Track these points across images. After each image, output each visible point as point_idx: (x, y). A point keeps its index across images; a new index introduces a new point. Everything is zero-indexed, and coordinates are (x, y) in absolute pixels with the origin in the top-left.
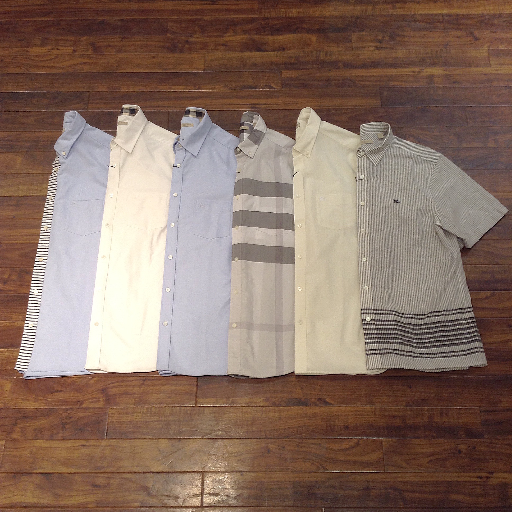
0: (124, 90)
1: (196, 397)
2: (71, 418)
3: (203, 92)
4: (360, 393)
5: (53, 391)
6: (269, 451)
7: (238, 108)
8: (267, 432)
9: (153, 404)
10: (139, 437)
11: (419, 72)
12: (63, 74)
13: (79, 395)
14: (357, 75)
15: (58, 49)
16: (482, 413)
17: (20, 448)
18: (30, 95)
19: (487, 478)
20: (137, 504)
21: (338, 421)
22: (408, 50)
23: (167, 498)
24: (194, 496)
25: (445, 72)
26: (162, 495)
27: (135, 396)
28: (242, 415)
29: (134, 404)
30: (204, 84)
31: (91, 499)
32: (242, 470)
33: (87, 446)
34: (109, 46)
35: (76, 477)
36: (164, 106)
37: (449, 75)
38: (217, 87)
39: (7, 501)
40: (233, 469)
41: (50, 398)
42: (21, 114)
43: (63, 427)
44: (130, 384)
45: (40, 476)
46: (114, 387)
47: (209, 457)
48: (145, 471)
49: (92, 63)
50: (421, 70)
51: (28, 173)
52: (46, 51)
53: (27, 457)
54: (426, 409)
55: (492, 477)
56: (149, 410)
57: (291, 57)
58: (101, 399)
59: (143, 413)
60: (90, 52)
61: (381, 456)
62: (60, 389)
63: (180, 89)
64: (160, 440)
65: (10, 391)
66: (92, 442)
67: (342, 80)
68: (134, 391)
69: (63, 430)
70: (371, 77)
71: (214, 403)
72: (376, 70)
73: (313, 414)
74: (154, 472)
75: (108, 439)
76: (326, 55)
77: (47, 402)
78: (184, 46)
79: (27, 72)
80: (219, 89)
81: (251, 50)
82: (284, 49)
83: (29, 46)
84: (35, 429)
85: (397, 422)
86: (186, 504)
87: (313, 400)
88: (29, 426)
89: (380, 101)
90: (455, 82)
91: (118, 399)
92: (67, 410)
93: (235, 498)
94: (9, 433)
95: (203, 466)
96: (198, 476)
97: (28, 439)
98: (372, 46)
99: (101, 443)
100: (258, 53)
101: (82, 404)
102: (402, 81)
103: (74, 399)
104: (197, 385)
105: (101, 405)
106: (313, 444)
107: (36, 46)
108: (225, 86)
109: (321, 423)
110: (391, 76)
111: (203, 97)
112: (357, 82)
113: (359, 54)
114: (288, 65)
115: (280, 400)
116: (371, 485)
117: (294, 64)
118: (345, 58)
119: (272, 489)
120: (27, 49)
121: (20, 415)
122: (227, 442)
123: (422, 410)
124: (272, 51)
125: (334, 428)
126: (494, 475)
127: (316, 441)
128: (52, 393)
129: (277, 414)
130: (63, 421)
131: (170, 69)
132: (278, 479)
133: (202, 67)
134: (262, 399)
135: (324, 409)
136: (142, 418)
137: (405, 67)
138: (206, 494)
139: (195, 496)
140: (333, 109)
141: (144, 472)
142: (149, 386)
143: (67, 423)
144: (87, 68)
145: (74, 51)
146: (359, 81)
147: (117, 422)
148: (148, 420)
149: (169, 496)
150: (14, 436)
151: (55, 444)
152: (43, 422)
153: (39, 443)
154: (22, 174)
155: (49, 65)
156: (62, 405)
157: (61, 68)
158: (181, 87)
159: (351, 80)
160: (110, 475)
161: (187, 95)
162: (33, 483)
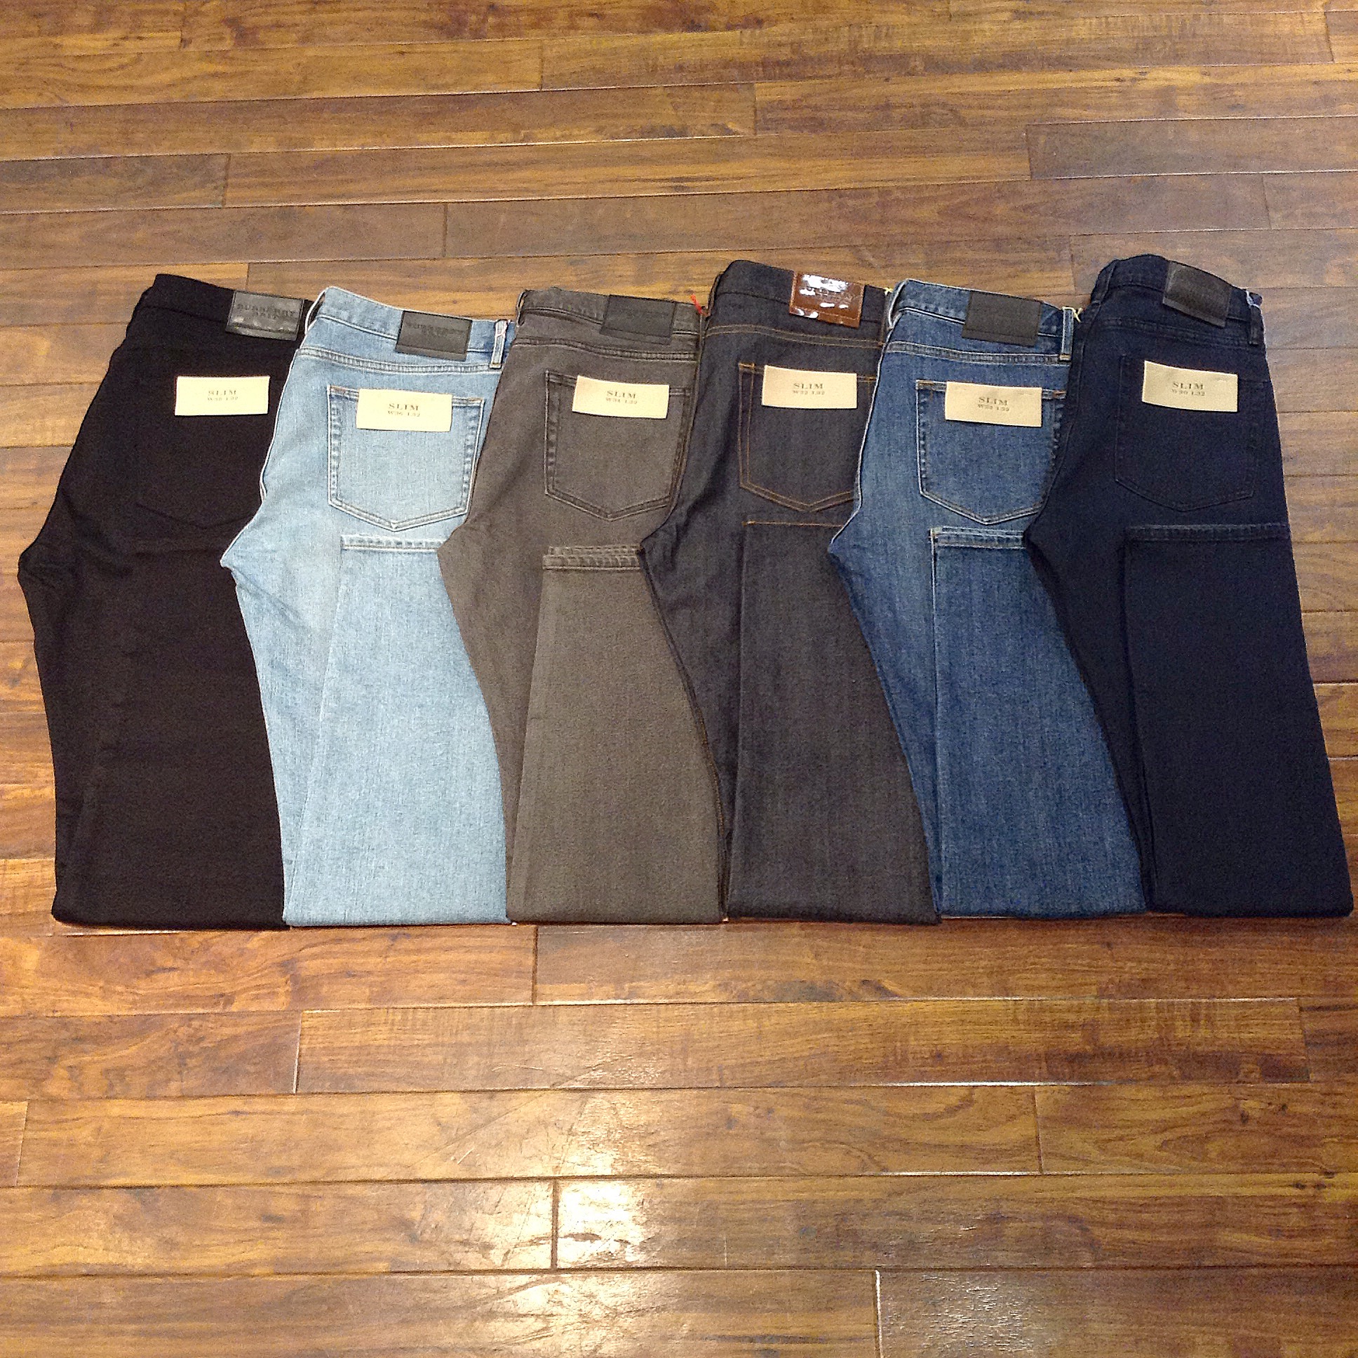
0: (322, 147)
1: (535, 982)
2: (201, 1039)
3: (538, 149)
4: (975, 965)
5: (151, 968)
6: (730, 1122)
7: (635, 191)
8: (726, 1072)
9: (419, 999)
10: (384, 1087)
11: (1134, 80)
12: (154, 107)
13: (221, 978)
14: (961, 90)
15: (140, 38)
16: (1304, 1015)
17: (66, 1121)
18: (66, 168)
19: (1319, 1186)
20: (382, 1266)
21: (916, 1040)
22: (1103, 20)
23: (460, 1248)
24: (532, 1242)
25: (1207, 80)
26: (448, 1242)
27: (371, 979)
28: (658, 1027)
29: (370, 1000)
30: (540, 127)
31: (257, 1252)
32: (659, 1171)
33: (242, 1113)
34: (278, 25)
35: (220, 1195)
36: (433, 188)
37: (1217, 85)
38: (576, 132)
39: (39, 1261)
40: (635, 1171)
41: (144, 987)
42: (43, 219)
43: (183, 1064)
44: (360, 947)
45: (124, 1195)
46: (314, 957)
47: (571, 1137)
48: (402, 1177)
49: (233, 76)
50: (1141, 73)
51: (70, 383)
52: (106, 43)
53: (89, 1145)
54: (1153, 1005)
55: (1332, 1185)
56: (410, 1018)
57: (780, 45)
58: (281, 990)
59: (393, 1024)
60: (227, 44)
61: (1031, 1132)
62: (170, 964)
63: (475, 140)
64: (441, 1095)
65: (36, 971)
66: (260, 1105)
67: (923, 106)
68: (369, 968)
69: (180, 1073)
70: (1001, 95)
71: (582, 996)
72: (1017, 77)
73: (846, 1021)
74: (425, 1181)
75: (300, 1094)
76: (877, 38)
77: (137, 998)
78: (484, 21)
79: (57, 103)
80: (584, 138)
81: (669, 29)
82: (759, 23)
83: (61, 30)
84: (107, 1071)
85: (1075, 1040)
86: (512, 1265)
87: (847, 983)
88: (90, 1063)
89: (1027, 164)
90: (1234, 107)
91: (325, 989)
92: (191, 1019)
93: (643, 1247)
94: (38, 1082)
95: (555, 1163)
96: (543, 1190)
97: (89, 1098)
98: (1005, 10)
99: (283, 1104)
100: (689, 35)
101: (229, 1000)
102: (1087, 107)
103: (208, 989)
104: (536, 951)
105: (280, 1003)
106: (846, 1102)
107: (80, 30)
108: (599, 130)
109: (870, 1046)
110: (1056, 92)
111: (538, 162)
112: (963, 112)
113: (969, 32)
114: (772, 68)
115: (759, 987)
116: (1006, 1208)
117: (787, 64)
118: (927, 43)
119: (741, 1223)
120: (57, 40)
121: (65, 1034)
122: (619, 1098)
123: (1141, 1007)
124: (729, 27)
125: (905, 1059)
126: (1336, 1179)
127: (855, 1095)
128: (149, 974)
129: (752, 1024)
130: (181, 1049)
131: (446, 86)
132: (755, 1196)
133: (536, 77)
134: (712, 983)
135: (876, 1010)
136: (390, 1039)
137: (1097, 67)
138: (566, 1237)
139: (535, 1242)
140: (898, 188)
141: (399, 1181)
142: (408, 952)
143: (191, 1055)
144: (219, 89)
145: (184, 42)
146: (970, 107)
147: (324, 1048)
148: (406, 1044)
149: (464, 1243)
150: (52, 1088)
151: (161, 1109)
152: (128, 1053)
153: (117, 1108)
154: (49, 384)
155: (114, 82)
156: (177, 1006)
157: (151, 90)
158: (478, 135)
159: (944, 105)
160: (308, 1190)
161: (495, 158)
162: (106, 1212)
